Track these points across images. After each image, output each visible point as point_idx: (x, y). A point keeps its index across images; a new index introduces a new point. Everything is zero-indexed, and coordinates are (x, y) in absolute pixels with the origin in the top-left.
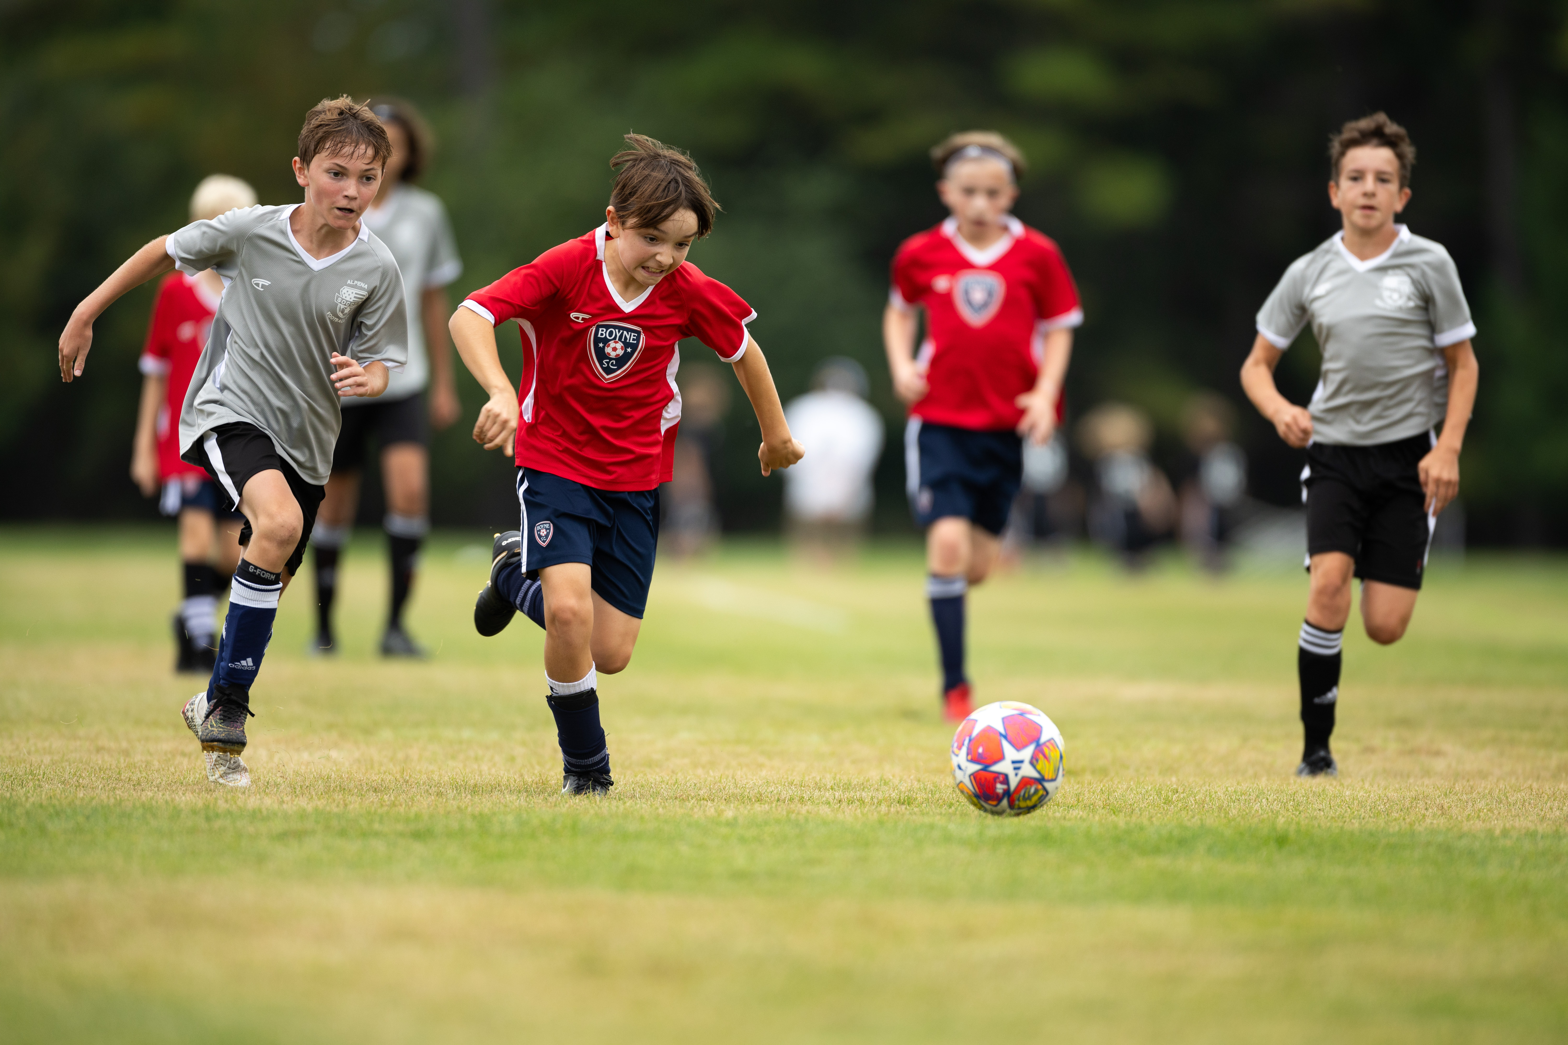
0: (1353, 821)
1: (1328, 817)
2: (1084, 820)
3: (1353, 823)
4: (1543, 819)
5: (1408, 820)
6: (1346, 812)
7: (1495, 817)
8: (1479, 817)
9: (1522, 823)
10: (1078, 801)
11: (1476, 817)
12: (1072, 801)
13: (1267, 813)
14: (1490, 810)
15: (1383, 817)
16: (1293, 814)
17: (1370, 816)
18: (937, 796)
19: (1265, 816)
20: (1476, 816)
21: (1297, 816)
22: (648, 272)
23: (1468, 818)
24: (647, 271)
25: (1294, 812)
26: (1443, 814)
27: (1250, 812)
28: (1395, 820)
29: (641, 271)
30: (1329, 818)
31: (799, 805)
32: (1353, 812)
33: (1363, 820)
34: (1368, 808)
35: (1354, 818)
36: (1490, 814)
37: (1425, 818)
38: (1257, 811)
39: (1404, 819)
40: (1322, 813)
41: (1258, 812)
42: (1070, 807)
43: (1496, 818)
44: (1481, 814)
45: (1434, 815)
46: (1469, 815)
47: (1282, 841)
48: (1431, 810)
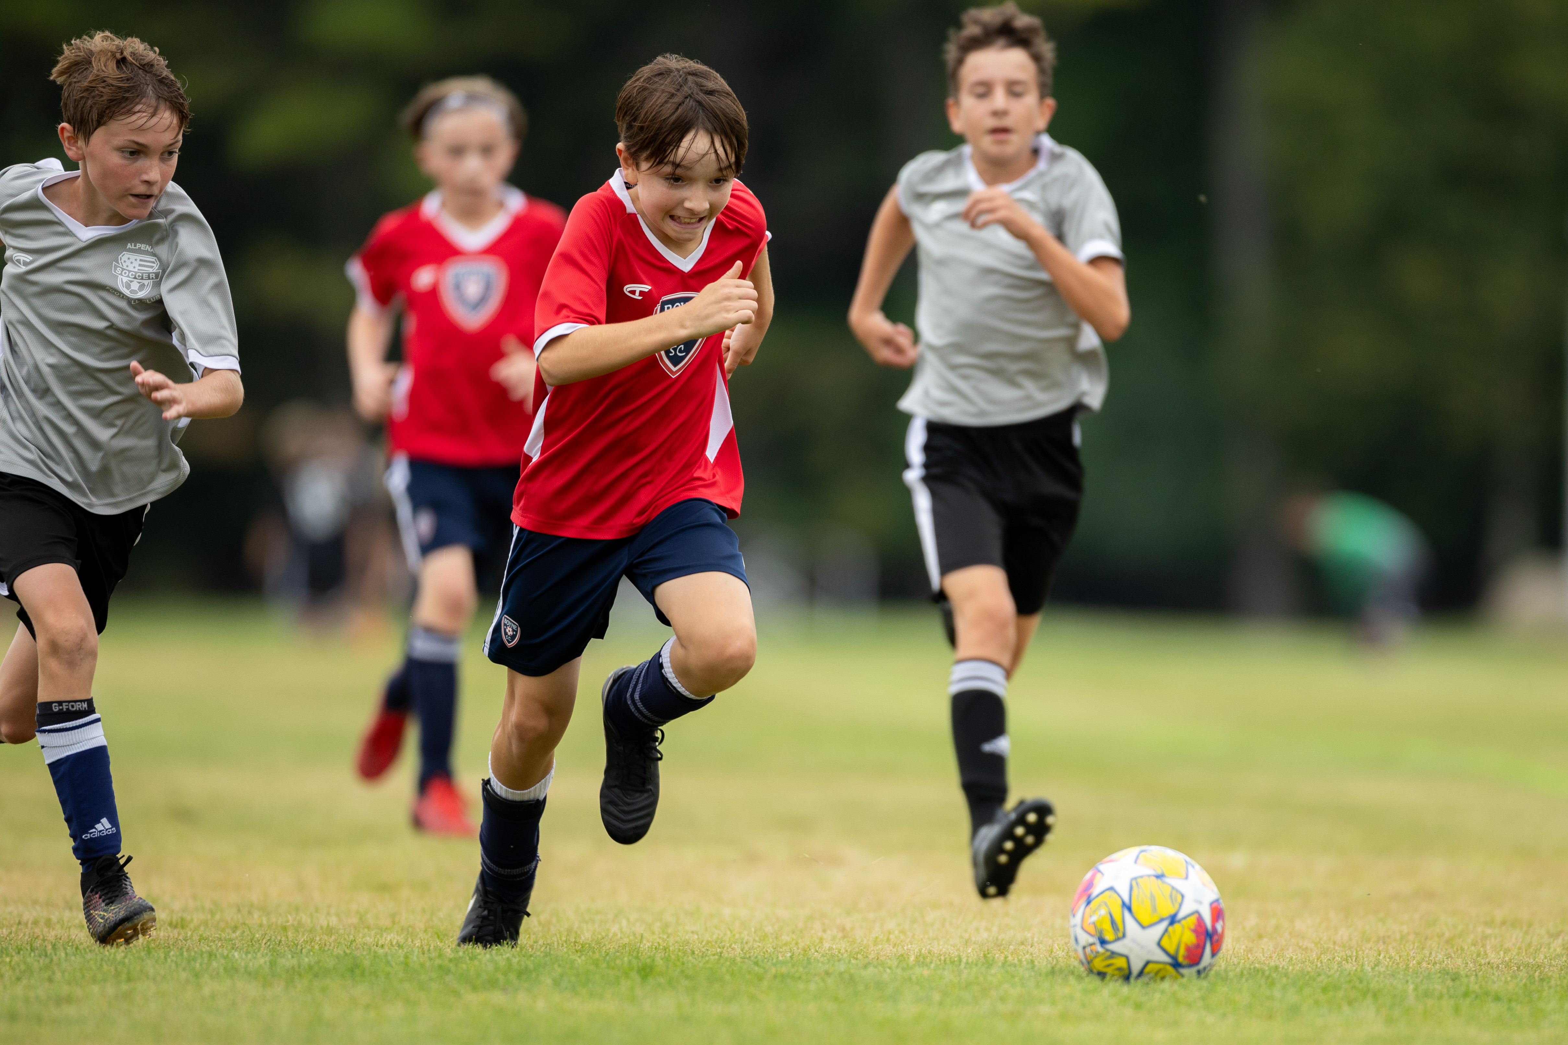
0: (733, 945)
1: (702, 942)
2: (400, 946)
3: (733, 949)
4: (967, 942)
5: (801, 945)
6: (725, 935)
7: (908, 940)
8: (888, 940)
9: (941, 947)
10: (394, 923)
11: (885, 940)
12: (385, 922)
13: (629, 937)
14: (903, 932)
15: (771, 940)
16: (660, 938)
17: (754, 940)
18: (218, 917)
19: (626, 941)
20: (885, 938)
21: (664, 940)
22: (680, 223)
23: (876, 943)
24: (678, 222)
25: (661, 936)
26: (844, 937)
27: (607, 935)
28: (786, 944)
29: (670, 223)
30: (704, 943)
31: (46, 930)
32: (734, 936)
33: (746, 946)
34: (753, 930)
35: (735, 943)
36: (902, 937)
37: (822, 943)
38: (615, 934)
39: (797, 944)
40: (696, 937)
41: (617, 935)
42: (382, 930)
43: (910, 942)
44: (891, 937)
45: (834, 938)
46: (877, 938)
47: (646, 971)
48: (829, 932)
